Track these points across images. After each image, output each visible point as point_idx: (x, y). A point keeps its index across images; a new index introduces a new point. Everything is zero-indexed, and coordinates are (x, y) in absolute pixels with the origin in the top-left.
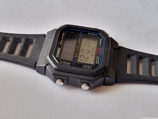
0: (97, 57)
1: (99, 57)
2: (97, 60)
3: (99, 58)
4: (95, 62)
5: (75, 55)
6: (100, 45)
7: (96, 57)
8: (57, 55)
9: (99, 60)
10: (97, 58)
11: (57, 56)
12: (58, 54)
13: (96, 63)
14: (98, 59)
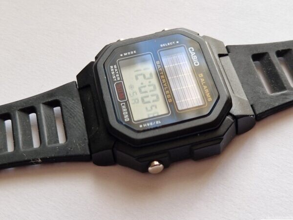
0: (119, 79)
1: (116, 80)
2: (117, 73)
3: (114, 77)
4: (117, 67)
5: (160, 64)
6: (123, 105)
7: (120, 77)
8: (193, 50)
9: (113, 73)
10: (117, 75)
11: (191, 50)
12: (192, 53)
13: (115, 66)
14: (115, 74)
